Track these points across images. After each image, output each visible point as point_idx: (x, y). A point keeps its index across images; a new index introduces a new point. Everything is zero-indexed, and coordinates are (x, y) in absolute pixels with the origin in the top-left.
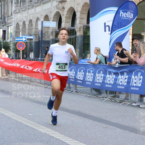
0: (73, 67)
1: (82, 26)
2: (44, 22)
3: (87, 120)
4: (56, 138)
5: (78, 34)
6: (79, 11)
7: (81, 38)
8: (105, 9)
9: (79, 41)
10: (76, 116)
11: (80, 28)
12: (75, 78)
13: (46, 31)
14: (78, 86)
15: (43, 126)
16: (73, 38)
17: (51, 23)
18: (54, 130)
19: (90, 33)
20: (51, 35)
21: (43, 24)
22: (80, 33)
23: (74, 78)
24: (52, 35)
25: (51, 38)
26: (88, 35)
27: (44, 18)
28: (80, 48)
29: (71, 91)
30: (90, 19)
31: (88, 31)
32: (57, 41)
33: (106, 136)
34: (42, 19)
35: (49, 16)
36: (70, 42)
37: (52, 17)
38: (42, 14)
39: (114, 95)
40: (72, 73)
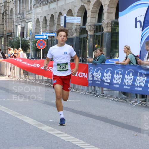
0: (99, 68)
1: (110, 21)
2: (67, 17)
3: (114, 127)
4: (80, 147)
5: (105, 30)
6: (107, 4)
7: (108, 36)
8: (137, 2)
9: (107, 38)
10: (103, 122)
11: (107, 24)
12: (102, 80)
13: (70, 27)
14: (104, 89)
15: (65, 133)
16: (99, 35)
17: (75, 18)
18: (78, 138)
19: (118, 30)
20: (75, 31)
21: (66, 20)
22: (107, 30)
23: (100, 80)
24: (76, 32)
25: (75, 35)
26: (116, 31)
27: (67, 13)
28: (107, 47)
29: (96, 94)
30: (119, 13)
31: (116, 27)
32: (81, 38)
33: (137, 145)
34: (65, 14)
35: (72, 10)
36: (96, 39)
37: (76, 12)
38: (65, 8)
39: (146, 100)
40: (98, 75)
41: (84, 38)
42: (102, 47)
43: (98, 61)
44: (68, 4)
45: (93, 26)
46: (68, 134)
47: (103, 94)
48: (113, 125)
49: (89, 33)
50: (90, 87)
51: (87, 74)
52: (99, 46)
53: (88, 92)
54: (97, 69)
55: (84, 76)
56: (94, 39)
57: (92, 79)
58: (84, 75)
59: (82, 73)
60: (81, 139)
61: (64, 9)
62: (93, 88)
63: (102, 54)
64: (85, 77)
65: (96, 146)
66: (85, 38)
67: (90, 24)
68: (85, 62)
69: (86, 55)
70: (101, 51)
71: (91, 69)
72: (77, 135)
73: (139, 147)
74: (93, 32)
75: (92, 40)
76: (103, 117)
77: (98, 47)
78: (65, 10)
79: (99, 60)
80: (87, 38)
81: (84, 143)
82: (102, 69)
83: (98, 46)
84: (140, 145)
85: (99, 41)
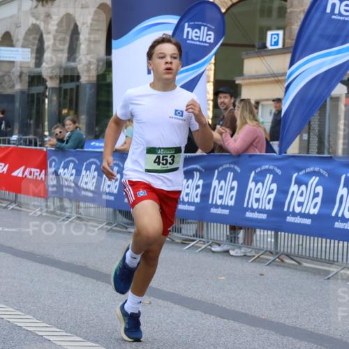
0: (70, 158)
3: (102, 285)
5: (84, 79)
7: (91, 89)
9: (88, 96)
10: (78, 276)
12: (76, 185)
13: (6, 70)
14: (82, 204)
16: (72, 89)
17: (17, 51)
18: (21, 311)
19: (111, 78)
20: (19, 80)
22: (87, 78)
23: (73, 185)
24: (21, 81)
25: (18, 87)
26: (108, 81)
28: (89, 114)
29: (64, 215)
30: (114, 43)
31: (108, 73)
32: (32, 95)
33: (149, 325)
35: (12, 34)
36: (65, 98)
40: (67, 174)
41: (38, 94)
42: (76, 113)
43: (69, 144)
47: (79, 216)
48: (99, 283)
49: (50, 84)
50: (50, 201)
51: (44, 171)
52: (72, 112)
53: (47, 211)
54: (66, 160)
55: (36, 176)
56: (59, 97)
57: (55, 183)
58: (38, 174)
59: (33, 170)
60: (28, 313)
62: (58, 203)
63: (76, 128)
64: (39, 178)
65: (60, 328)
66: (40, 93)
68: (40, 146)
69: (43, 131)
70: (74, 122)
71: (54, 160)
72: (21, 303)
73: (154, 328)
74: (58, 81)
75: (55, 98)
76: (78, 264)
77: (68, 114)
79: (70, 141)
80: (44, 93)
81: (35, 320)
82: (77, 162)
83: (69, 112)
84: (156, 324)
85: (71, 101)
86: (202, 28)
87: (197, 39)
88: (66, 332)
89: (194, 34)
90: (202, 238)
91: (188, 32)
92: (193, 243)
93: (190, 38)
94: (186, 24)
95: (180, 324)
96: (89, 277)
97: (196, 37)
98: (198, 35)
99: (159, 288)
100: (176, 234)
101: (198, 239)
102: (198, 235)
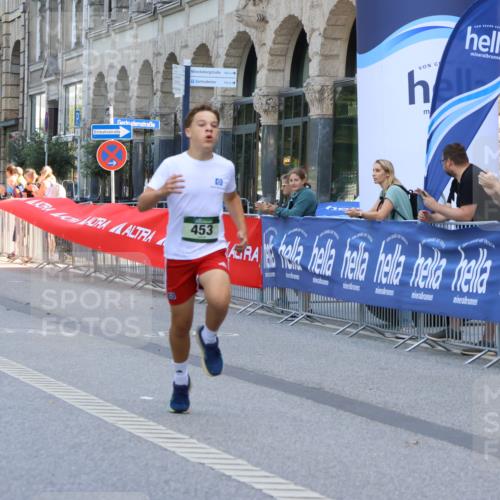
0: (296, 230)
1: (329, 83)
2: (192, 69)
3: (346, 417)
4: (239, 482)
5: (315, 112)
6: (318, 29)
7: (324, 128)
9: (320, 137)
10: (310, 402)
11: (321, 92)
12: (305, 268)
13: (201, 100)
14: (314, 297)
15: (191, 437)
16: (296, 128)
17: (218, 72)
18: (230, 454)
19: (356, 110)
21: (192, 78)
22: (319, 110)
23: (299, 268)
24: (223, 117)
26: (350, 114)
27: (192, 56)
28: (321, 164)
29: (288, 313)
30: (359, 57)
31: (349, 103)
32: (240, 136)
33: (416, 475)
34: (187, 58)
35: (210, 48)
36: (285, 140)
37: (223, 51)
38: (186, 41)
39: (444, 331)
40: (292, 253)
41: (246, 135)
42: (303, 163)
43: (294, 209)
44: (194, 27)
45: (276, 99)
46: (198, 440)
47: (309, 314)
48: (341, 412)
49: (265, 120)
50: (267, 292)
51: (257, 250)
52: (297, 162)
53: (262, 307)
54: (290, 232)
55: (247, 256)
56: (278, 139)
57: (274, 265)
58: (249, 253)
60: (240, 457)
61: (183, 44)
62: (277, 294)
63: (305, 185)
64: (251, 259)
65: (287, 479)
66: (250, 134)
67: (265, 91)
68: (252, 211)
69: (255, 190)
70: (302, 177)
71: (272, 233)
72: (230, 442)
73: (424, 479)
74: (276, 116)
75: (272, 141)
76: (310, 385)
77: (291, 165)
78: (186, 46)
79: (296, 204)
80: (256, 135)
81: (250, 467)
82: (306, 235)
83: (292, 160)
84: (426, 473)
85: (295, 145)
86: (494, 33)
87: (486, 50)
88: (296, 484)
89: (481, 43)
90: (493, 346)
91: (472, 40)
92: (480, 354)
93: (475, 48)
94: (469, 29)
95: (462, 474)
96: (325, 403)
97: (484, 47)
98: (488, 44)
99: (428, 420)
100: (453, 341)
101: (487, 349)
102: (487, 342)
